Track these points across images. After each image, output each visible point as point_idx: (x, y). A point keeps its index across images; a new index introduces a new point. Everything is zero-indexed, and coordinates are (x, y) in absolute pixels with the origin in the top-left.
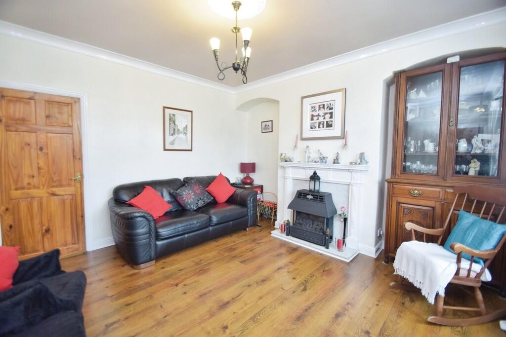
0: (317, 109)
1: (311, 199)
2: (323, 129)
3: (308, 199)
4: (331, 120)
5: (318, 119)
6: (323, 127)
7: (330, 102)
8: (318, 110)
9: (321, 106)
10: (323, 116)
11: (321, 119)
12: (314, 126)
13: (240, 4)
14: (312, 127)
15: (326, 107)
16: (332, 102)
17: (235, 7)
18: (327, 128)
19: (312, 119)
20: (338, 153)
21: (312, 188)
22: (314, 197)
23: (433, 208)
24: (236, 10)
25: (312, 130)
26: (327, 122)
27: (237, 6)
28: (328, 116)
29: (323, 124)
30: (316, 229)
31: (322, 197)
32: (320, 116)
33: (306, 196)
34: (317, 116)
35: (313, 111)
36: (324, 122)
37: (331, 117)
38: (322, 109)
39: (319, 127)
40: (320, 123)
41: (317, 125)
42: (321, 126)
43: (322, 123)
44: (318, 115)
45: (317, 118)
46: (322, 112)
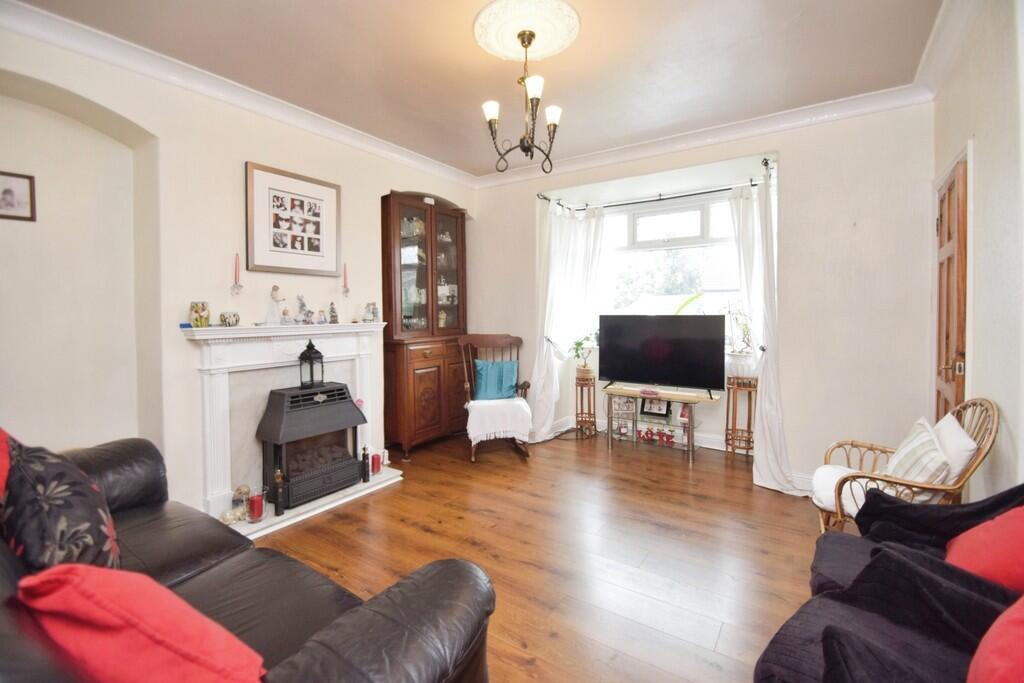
0: (288, 205)
1: (324, 402)
2: (302, 252)
3: (318, 403)
4: (317, 236)
5: (290, 228)
6: (302, 248)
7: (315, 201)
8: (289, 208)
9: (297, 203)
10: (301, 225)
11: (297, 230)
12: (282, 243)
13: (532, 35)
14: (278, 242)
15: (306, 208)
16: (317, 202)
17: (523, 42)
18: (310, 252)
19: (276, 225)
20: (332, 304)
21: (307, 379)
22: (328, 396)
23: (439, 367)
24: (526, 47)
25: (277, 249)
26: (310, 239)
27: (527, 38)
28: (311, 228)
29: (302, 242)
30: (334, 459)
31: (341, 390)
32: (295, 223)
33: (312, 399)
34: (287, 220)
35: (278, 207)
36: (303, 238)
37: (317, 232)
38: (298, 209)
39: (293, 247)
40: (294, 238)
41: (288, 241)
42: (298, 245)
43: (299, 239)
44: (290, 220)
45: (287, 225)
46: (298, 215)
